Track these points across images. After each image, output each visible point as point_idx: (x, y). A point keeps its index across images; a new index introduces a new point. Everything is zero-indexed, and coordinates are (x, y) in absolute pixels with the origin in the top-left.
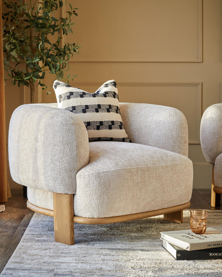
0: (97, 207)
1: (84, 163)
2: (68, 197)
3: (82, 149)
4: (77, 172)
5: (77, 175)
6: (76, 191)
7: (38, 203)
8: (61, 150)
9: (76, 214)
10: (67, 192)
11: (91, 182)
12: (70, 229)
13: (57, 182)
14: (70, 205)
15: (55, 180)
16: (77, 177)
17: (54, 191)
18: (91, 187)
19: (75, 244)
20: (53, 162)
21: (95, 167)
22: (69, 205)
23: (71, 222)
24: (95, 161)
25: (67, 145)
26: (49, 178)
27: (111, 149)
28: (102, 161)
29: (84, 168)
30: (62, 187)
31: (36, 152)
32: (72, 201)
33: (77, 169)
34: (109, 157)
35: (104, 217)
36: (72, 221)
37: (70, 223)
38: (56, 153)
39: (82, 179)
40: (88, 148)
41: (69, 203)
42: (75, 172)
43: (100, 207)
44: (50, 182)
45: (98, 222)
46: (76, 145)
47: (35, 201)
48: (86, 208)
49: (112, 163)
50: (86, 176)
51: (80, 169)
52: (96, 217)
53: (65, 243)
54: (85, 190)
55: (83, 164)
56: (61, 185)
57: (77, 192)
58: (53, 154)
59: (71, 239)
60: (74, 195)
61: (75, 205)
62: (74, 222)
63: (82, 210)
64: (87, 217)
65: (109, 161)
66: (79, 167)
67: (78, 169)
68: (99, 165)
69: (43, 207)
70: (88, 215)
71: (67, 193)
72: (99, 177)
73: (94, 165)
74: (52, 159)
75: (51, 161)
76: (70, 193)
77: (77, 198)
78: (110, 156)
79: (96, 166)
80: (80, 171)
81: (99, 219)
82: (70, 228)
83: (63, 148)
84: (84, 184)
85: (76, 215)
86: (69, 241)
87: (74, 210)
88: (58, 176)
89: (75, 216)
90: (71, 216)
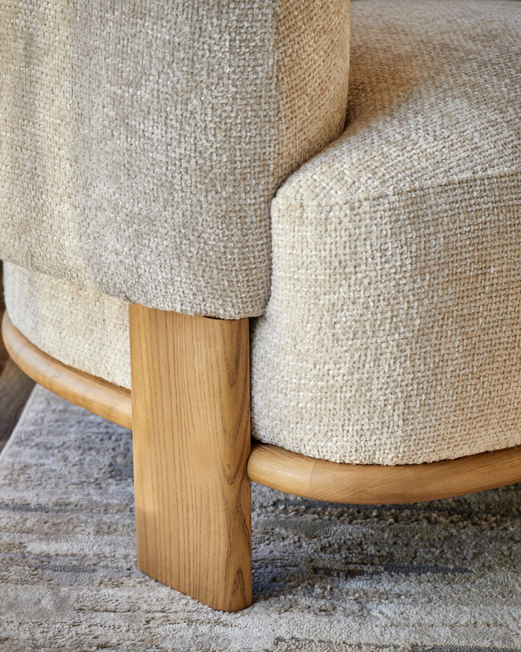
0: (402, 406)
1: (320, 124)
2: (219, 338)
3: (308, 38)
4: (279, 186)
5: (279, 202)
6: (267, 301)
7: (49, 341)
8: (175, 48)
9: (264, 434)
10: (210, 308)
11: (365, 250)
12: (229, 525)
13: (153, 245)
14: (232, 383)
15: (138, 235)
16: (274, 214)
17: (134, 298)
18: (366, 281)
19: (258, 607)
20: (124, 120)
21: (394, 151)
22: (224, 383)
23: (231, 481)
24: (388, 110)
25: (213, 14)
26: (102, 218)
27: (474, 40)
28: (436, 117)
29: (322, 158)
30: (182, 278)
31: (29, 59)
32: (243, 359)
33: (277, 165)
34: (473, 87)
35: (435, 458)
36: (241, 475)
37: (226, 486)
38: (146, 63)
39: (309, 232)
40: (348, 32)
41: (223, 369)
42: (267, 182)
43: (415, 402)
44: (110, 240)
45: (399, 491)
46: (275, 14)
47: (35, 329)
48: (331, 405)
49: (494, 124)
50: (336, 212)
51: (295, 168)
52: (389, 459)
53: (196, 593)
54: (324, 300)
55: (314, 130)
56: (175, 263)
57: (273, 307)
58: (128, 67)
59: (231, 580)
60: (253, 323)
61: (259, 382)
62: (249, 479)
63: (306, 416)
64: (336, 458)
65: (476, 113)
66: (292, 149)
67: (285, 162)
68: (413, 136)
69: (76, 366)
70: (338, 447)
71: (210, 310)
72: (414, 219)
73: (388, 142)
74: (117, 101)
75: (112, 114)
76: (231, 312)
77: (269, 342)
78: (482, 81)
79: (396, 144)
80: (295, 180)
81: (409, 474)
82: (228, 519)
83: (187, 29)
84: (323, 260)
85: (266, 440)
86: (222, 587)
87: (251, 409)
88: (156, 208)
89: (256, 443)
90: (233, 446)
